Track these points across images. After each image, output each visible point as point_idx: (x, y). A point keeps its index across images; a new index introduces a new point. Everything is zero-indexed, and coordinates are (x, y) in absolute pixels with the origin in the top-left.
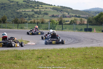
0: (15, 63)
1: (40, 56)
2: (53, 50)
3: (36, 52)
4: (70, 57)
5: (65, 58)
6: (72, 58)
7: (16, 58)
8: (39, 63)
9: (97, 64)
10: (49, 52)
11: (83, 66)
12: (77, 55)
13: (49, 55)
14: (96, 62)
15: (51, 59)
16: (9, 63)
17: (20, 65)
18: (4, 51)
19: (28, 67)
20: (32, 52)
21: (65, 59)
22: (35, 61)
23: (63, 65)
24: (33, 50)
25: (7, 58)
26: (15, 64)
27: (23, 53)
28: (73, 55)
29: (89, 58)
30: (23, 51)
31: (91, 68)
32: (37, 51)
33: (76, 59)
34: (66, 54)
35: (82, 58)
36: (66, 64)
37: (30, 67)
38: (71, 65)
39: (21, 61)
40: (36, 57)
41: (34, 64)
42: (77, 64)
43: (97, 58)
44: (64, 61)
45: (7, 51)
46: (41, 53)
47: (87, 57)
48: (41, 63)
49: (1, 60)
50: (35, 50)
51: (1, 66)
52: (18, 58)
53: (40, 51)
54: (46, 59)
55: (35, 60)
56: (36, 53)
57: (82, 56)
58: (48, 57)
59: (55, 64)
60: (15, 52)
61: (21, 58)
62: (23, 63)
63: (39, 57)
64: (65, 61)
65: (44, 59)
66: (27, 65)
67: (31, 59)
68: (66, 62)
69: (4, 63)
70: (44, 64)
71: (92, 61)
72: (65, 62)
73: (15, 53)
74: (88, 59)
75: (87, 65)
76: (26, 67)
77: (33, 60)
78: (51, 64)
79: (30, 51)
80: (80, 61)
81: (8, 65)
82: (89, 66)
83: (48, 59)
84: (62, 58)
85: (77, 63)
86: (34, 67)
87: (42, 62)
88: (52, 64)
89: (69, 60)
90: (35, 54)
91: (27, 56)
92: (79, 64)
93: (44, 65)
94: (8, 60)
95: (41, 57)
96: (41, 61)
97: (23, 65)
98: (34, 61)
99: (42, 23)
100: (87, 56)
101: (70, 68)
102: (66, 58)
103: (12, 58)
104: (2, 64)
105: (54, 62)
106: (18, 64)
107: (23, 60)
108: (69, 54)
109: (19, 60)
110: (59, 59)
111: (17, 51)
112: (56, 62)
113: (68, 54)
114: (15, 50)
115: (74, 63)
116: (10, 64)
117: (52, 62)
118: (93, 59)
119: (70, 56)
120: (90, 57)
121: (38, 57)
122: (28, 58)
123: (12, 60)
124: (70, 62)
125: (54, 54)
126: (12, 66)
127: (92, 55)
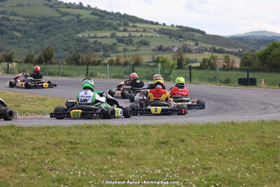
0: (112, 154)
1: (165, 140)
2: (190, 127)
3: (152, 129)
4: (229, 143)
5: (219, 145)
6: (235, 145)
7: (110, 142)
8: (164, 154)
10: (181, 130)
11: (263, 163)
12: (243, 137)
13: (183, 137)
15: (190, 146)
16: (99, 153)
17: (123, 158)
18: (82, 128)
19: (141, 162)
20: (144, 130)
22: (156, 151)
23: (217, 159)
24: (145, 126)
25: (93, 143)
26: (113, 157)
27: (125, 132)
28: (236, 137)
29: (270, 144)
30: (122, 126)
32: (153, 127)
33: (243, 146)
34: (221, 136)
35: (258, 144)
36: (226, 157)
37: (147, 164)
38: (236, 160)
39: (124, 148)
40: (155, 140)
41: (155, 156)
42: (249, 158)
44: (219, 150)
45: (88, 127)
46: (163, 132)
48: (169, 155)
50: (150, 125)
51: (83, 160)
52: (117, 142)
53: (159, 127)
54: (178, 147)
55: (153, 148)
56: (152, 131)
57: (257, 141)
58: (183, 141)
59: (199, 156)
61: (123, 144)
63: (162, 140)
65: (174, 147)
66: (139, 157)
67: (146, 145)
68: (225, 153)
69: (89, 154)
70: (176, 157)
72: (220, 154)
73: (107, 131)
74: (270, 146)
75: (272, 160)
76: (139, 163)
77: (149, 147)
78: (191, 156)
79: (138, 127)
80: (254, 152)
81: (98, 156)
82: (276, 163)
83: (181, 146)
84: (213, 144)
85: (248, 155)
86: (155, 163)
87: (170, 152)
89: (229, 150)
90: (151, 135)
91: (133, 138)
92: (253, 159)
94: (95, 147)
95: (167, 142)
96: (168, 150)
97: (131, 159)
98: (153, 150)
100: (268, 141)
101: (235, 165)
102: (221, 145)
103: (104, 143)
104: (84, 156)
105: (197, 153)
106: (120, 156)
107: (127, 146)
108: (226, 135)
109: (118, 147)
110: (206, 146)
111: (109, 126)
112: (200, 153)
113: (224, 136)
114: (104, 126)
115: (241, 156)
116: (101, 155)
117: (193, 154)
119: (230, 140)
120: (274, 143)
121: (160, 141)
122: (137, 143)
123: (105, 147)
124: (233, 152)
125: (193, 134)
126: (107, 159)
127: (277, 139)
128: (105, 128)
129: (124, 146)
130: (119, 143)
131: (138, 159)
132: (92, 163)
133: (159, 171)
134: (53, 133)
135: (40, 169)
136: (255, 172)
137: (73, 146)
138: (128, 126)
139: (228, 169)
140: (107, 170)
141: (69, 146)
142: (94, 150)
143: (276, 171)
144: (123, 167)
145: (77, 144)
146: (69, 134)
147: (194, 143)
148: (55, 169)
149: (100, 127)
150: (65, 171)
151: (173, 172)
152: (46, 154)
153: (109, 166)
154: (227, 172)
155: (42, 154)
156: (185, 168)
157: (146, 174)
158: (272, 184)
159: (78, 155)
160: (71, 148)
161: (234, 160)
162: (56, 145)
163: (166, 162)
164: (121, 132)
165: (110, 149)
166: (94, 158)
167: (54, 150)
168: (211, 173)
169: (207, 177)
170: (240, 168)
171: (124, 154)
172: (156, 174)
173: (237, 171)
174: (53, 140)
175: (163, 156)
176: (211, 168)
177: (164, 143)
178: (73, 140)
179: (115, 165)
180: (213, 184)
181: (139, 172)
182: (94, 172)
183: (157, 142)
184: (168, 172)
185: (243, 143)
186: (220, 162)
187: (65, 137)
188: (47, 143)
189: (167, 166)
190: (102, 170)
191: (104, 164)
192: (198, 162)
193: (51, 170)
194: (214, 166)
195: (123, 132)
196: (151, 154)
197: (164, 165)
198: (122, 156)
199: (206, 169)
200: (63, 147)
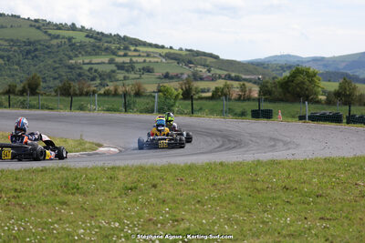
0: (65, 203)
1: (133, 185)
2: (168, 169)
3: (121, 173)
4: (212, 188)
5: (199, 191)
6: (219, 190)
7: (65, 189)
8: (129, 203)
9: (287, 207)
10: (157, 172)
11: (249, 212)
12: (231, 181)
13: (156, 181)
14: (284, 201)
15: (162, 193)
16: (47, 203)
17: (76, 208)
18: (34, 171)
19: (98, 213)
20: (110, 173)
21: (201, 193)
22: (119, 199)
23: (193, 207)
24: (113, 168)
26: (65, 207)
27: (86, 176)
28: (222, 181)
29: (263, 190)
30: (86, 169)
31: (270, 216)
32: (123, 170)
33: (229, 192)
34: (203, 180)
35: (247, 189)
36: (204, 206)
37: (104, 215)
38: (216, 210)
39: (80, 196)
40: (122, 186)
41: (116, 206)
42: (233, 206)
43: (287, 189)
44: (198, 197)
45: (42, 171)
46: (135, 176)
47: (259, 188)
48: (135, 204)
49: (24, 194)
50: (119, 168)
51: (26, 211)
52: (73, 189)
53: (131, 170)
54: (148, 193)
55: (117, 194)
56: (121, 175)
57: (247, 185)
58: (155, 186)
59: (171, 205)
60: (64, 174)
61: (80, 190)
62: (85, 203)
63: (129, 186)
65: (143, 194)
66: (97, 208)
67: (108, 191)
68: (204, 200)
69: (35, 204)
70: (143, 206)
71: (274, 198)
72: (199, 201)
73: (65, 176)
74: (262, 192)
75: (260, 209)
76: (94, 214)
77: (113, 194)
78: (161, 206)
79: (104, 169)
80: (240, 199)
81: (44, 207)
82: (265, 212)
83: (152, 192)
84: (193, 189)
85: (233, 203)
86: (115, 214)
87: (137, 201)
88: (166, 206)
89: (210, 196)
90: (118, 180)
91: (95, 184)
92: (237, 207)
93: (141, 208)
94: (43, 195)
95: (136, 188)
96: (134, 198)
97: (86, 210)
98: (116, 198)
99: (138, 94)
100: (259, 186)
101: (213, 216)
102: (202, 190)
103: (56, 191)
104: (28, 207)
105: (169, 201)
106: (72, 206)
107: (84, 194)
108: (211, 178)
109: (73, 194)
110: (183, 192)
111: (68, 169)
112: (174, 201)
113: (208, 180)
114: (62, 169)
115: (224, 204)
116: (50, 205)
117: (164, 201)
118: (275, 192)
119: (214, 185)
120: (268, 188)
121: (126, 187)
122: (97, 190)
123: (56, 195)
124: (214, 200)
125: (169, 177)
127: (272, 183)
129: (80, 193)
130: (76, 189)
131: (94, 210)
132: (35, 216)
133: (117, 225)
136: (237, 224)
137: (16, 194)
138: (92, 169)
139: (204, 221)
140: (52, 224)
141: (13, 194)
142: (43, 198)
143: (263, 222)
144: (72, 220)
145: (23, 191)
146: (16, 179)
147: (169, 188)
149: (57, 170)
151: (135, 225)
154: (202, 223)
156: (150, 220)
157: (100, 227)
158: (255, 239)
159: (20, 205)
160: (14, 197)
161: (213, 209)
163: (128, 213)
164: (81, 176)
165: (61, 198)
166: (40, 210)
168: (183, 226)
169: (177, 231)
170: (219, 219)
171: (79, 204)
172: (112, 229)
173: (214, 223)
175: (126, 206)
176: (183, 220)
177: (131, 189)
178: (18, 187)
179: (63, 218)
180: (181, 240)
181: (92, 226)
182: (36, 227)
184: (128, 225)
185: (229, 188)
186: (196, 212)
190: (46, 223)
191: (50, 217)
192: (168, 212)
194: (187, 217)
195: (84, 176)
196: (112, 203)
197: (125, 217)
198: (75, 206)
199: (177, 221)
200: (4, 196)
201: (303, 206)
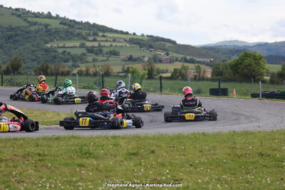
0: (81, 166)
1: (135, 151)
2: (160, 138)
3: (122, 141)
4: (200, 154)
6: (206, 156)
7: (80, 154)
8: (134, 166)
9: (265, 169)
10: (151, 141)
11: (234, 174)
12: (215, 148)
13: (153, 148)
14: (261, 165)
15: (160, 158)
16: (67, 165)
17: (93, 169)
18: (50, 139)
19: (111, 174)
20: (113, 141)
21: (191, 157)
22: (126, 163)
23: (188, 170)
24: (114, 137)
25: (61, 155)
26: (83, 168)
27: (94, 143)
28: (207, 148)
29: (242, 155)
30: (91, 138)
31: (253, 177)
32: (123, 138)
33: (214, 157)
34: (192, 147)
35: (229, 155)
36: (197, 169)
37: (116, 175)
38: (207, 172)
39: (93, 160)
40: (125, 151)
41: (125, 168)
42: (220, 169)
43: (262, 155)
45: (56, 139)
46: (133, 143)
47: (239, 154)
48: (139, 167)
49: (47, 157)
50: (119, 137)
51: (52, 172)
52: (86, 154)
53: (129, 138)
55: (123, 159)
56: (122, 142)
57: (228, 152)
58: (153, 152)
59: (170, 168)
60: (76, 141)
61: (92, 155)
62: (98, 165)
63: (131, 152)
64: (191, 163)
65: (144, 158)
66: (109, 169)
67: (115, 156)
68: (195, 164)
69: (57, 166)
70: (146, 168)
71: (253, 163)
72: (191, 165)
73: (76, 143)
75: (243, 171)
76: (108, 175)
77: (120, 158)
78: (161, 168)
79: (107, 138)
80: (225, 163)
81: (66, 168)
82: (247, 174)
83: (152, 157)
84: (184, 155)
85: (219, 166)
86: (125, 175)
87: (140, 164)
88: (165, 168)
89: (200, 161)
90: (121, 147)
91: (102, 149)
92: (224, 170)
93: (146, 170)
94: (64, 159)
95: (138, 154)
96: (138, 162)
97: (101, 171)
98: (122, 161)
100: (238, 152)
101: (206, 177)
103: (72, 155)
104: (53, 168)
105: (167, 164)
106: (89, 168)
107: (96, 158)
108: (197, 146)
109: (87, 158)
110: (177, 157)
111: (79, 138)
112: (171, 164)
113: (195, 147)
114: (73, 137)
115: (212, 167)
116: (70, 167)
117: (163, 164)
118: (253, 157)
119: (201, 151)
120: (246, 154)
122: (106, 155)
123: (74, 159)
124: (204, 164)
125: (163, 145)
126: (76, 171)
127: (249, 150)
128: (74, 140)
129: (93, 158)
130: (89, 155)
131: (107, 171)
132: (60, 176)
134: (21, 145)
135: (7, 181)
136: (226, 183)
137: (41, 158)
138: (96, 137)
139: (200, 181)
140: (76, 182)
141: (38, 157)
142: (63, 161)
143: (248, 182)
144: (92, 179)
145: (46, 155)
146: (37, 146)
147: (165, 154)
148: (23, 182)
149: (68, 139)
150: (33, 183)
152: (14, 166)
153: (78, 178)
154: (198, 183)
155: (10, 167)
156: (155, 180)
159: (46, 167)
160: (40, 160)
161: (205, 171)
162: (24, 157)
163: (136, 174)
164: (90, 143)
165: (78, 161)
166: (63, 170)
167: (21, 162)
170: (211, 180)
171: (94, 166)
173: (208, 183)
174: (20, 152)
175: (133, 168)
176: (181, 180)
177: (134, 154)
178: (41, 152)
179: (84, 177)
182: (62, 184)
183: (127, 154)
185: (214, 154)
186: (191, 173)
187: (33, 149)
188: (15, 155)
189: (137, 178)
190: (71, 181)
191: (73, 176)
192: (168, 174)
193: (19, 182)
194: (185, 177)
195: (92, 143)
196: (120, 165)
197: (134, 177)
198: (91, 168)
199: (177, 180)
200: (31, 159)
201: (278, 169)
